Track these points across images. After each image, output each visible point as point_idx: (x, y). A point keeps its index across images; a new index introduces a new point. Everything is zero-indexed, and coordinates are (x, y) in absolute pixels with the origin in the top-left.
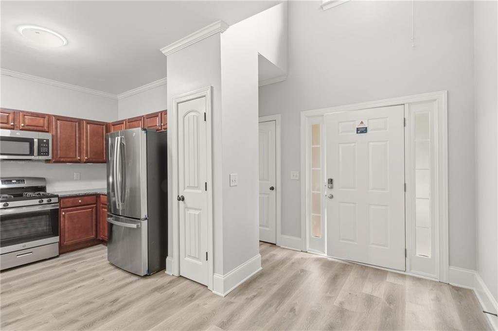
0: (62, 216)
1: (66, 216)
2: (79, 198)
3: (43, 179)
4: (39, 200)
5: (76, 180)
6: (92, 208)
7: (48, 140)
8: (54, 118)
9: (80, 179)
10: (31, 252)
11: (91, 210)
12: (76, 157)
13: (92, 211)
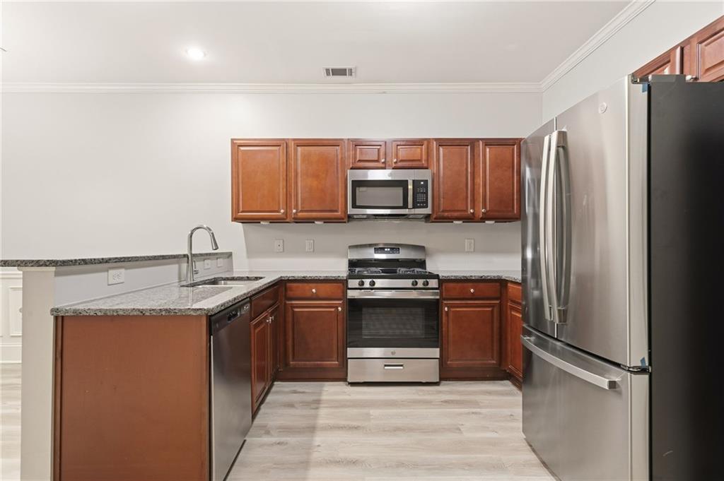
0: (444, 313)
1: (451, 314)
2: (470, 284)
3: (421, 248)
4: (412, 280)
5: (468, 252)
6: (492, 306)
7: (426, 181)
8: (435, 143)
9: (474, 251)
10: (402, 366)
11: (490, 309)
12: (466, 210)
13: (492, 311)
